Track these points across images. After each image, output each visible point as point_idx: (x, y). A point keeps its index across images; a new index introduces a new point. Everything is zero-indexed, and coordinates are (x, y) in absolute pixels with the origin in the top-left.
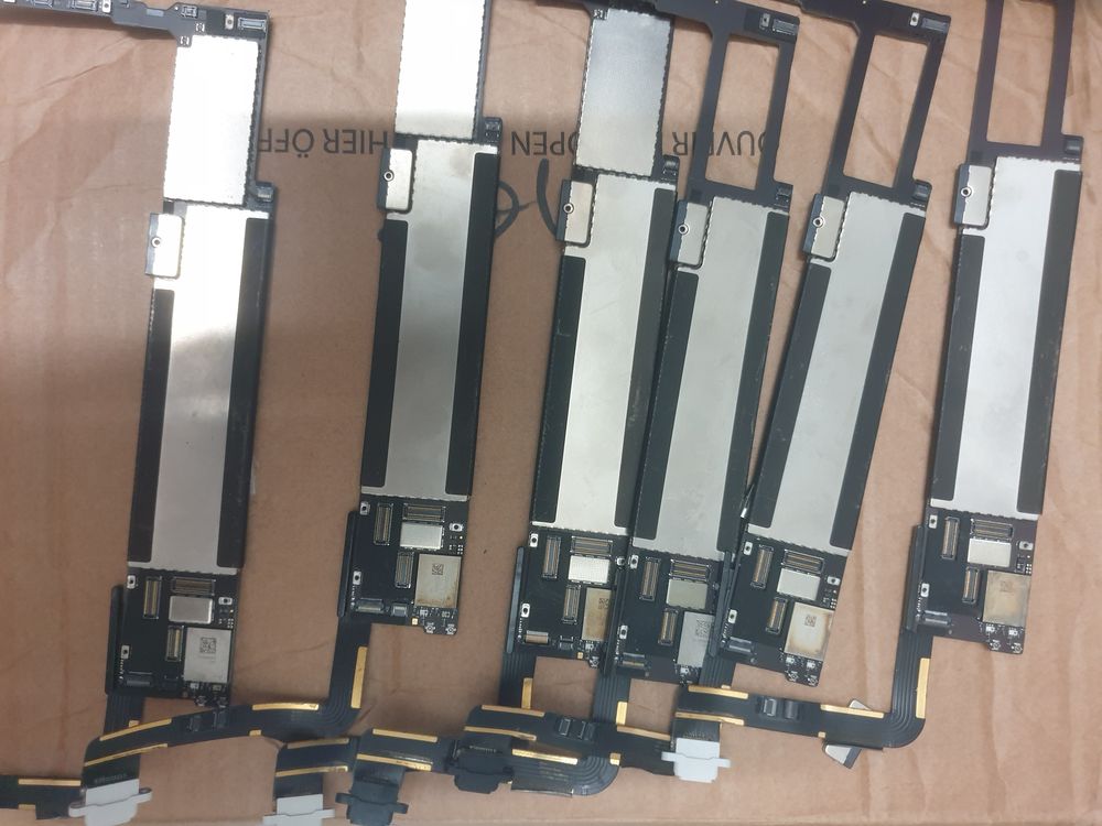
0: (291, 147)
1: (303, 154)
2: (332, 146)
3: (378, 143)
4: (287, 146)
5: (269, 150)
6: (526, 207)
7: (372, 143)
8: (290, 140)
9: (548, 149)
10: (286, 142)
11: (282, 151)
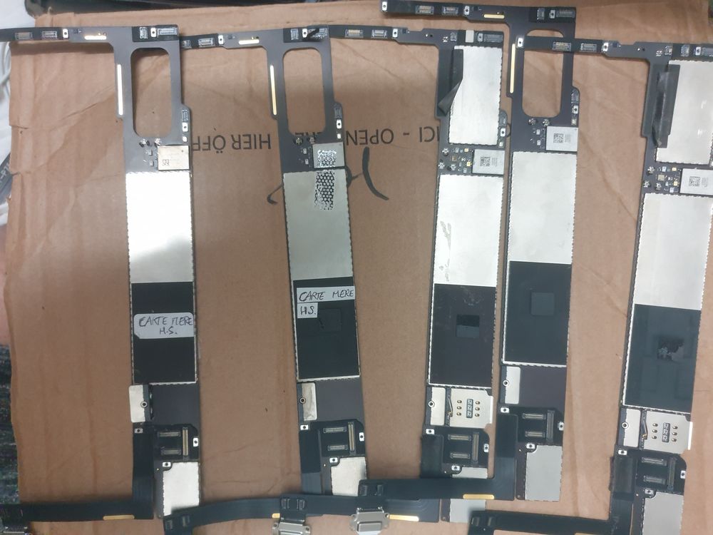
0: (212, 147)
1: (220, 151)
2: (237, 145)
3: (265, 142)
4: (209, 147)
5: (199, 149)
6: (357, 177)
7: (261, 142)
8: (212, 143)
9: (369, 141)
10: (209, 144)
11: (207, 150)
